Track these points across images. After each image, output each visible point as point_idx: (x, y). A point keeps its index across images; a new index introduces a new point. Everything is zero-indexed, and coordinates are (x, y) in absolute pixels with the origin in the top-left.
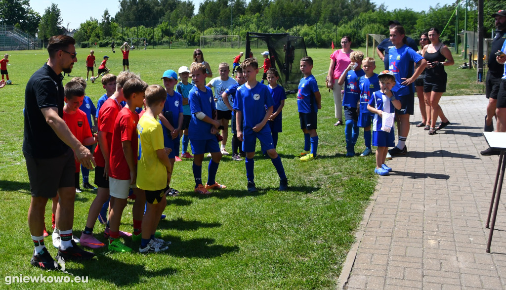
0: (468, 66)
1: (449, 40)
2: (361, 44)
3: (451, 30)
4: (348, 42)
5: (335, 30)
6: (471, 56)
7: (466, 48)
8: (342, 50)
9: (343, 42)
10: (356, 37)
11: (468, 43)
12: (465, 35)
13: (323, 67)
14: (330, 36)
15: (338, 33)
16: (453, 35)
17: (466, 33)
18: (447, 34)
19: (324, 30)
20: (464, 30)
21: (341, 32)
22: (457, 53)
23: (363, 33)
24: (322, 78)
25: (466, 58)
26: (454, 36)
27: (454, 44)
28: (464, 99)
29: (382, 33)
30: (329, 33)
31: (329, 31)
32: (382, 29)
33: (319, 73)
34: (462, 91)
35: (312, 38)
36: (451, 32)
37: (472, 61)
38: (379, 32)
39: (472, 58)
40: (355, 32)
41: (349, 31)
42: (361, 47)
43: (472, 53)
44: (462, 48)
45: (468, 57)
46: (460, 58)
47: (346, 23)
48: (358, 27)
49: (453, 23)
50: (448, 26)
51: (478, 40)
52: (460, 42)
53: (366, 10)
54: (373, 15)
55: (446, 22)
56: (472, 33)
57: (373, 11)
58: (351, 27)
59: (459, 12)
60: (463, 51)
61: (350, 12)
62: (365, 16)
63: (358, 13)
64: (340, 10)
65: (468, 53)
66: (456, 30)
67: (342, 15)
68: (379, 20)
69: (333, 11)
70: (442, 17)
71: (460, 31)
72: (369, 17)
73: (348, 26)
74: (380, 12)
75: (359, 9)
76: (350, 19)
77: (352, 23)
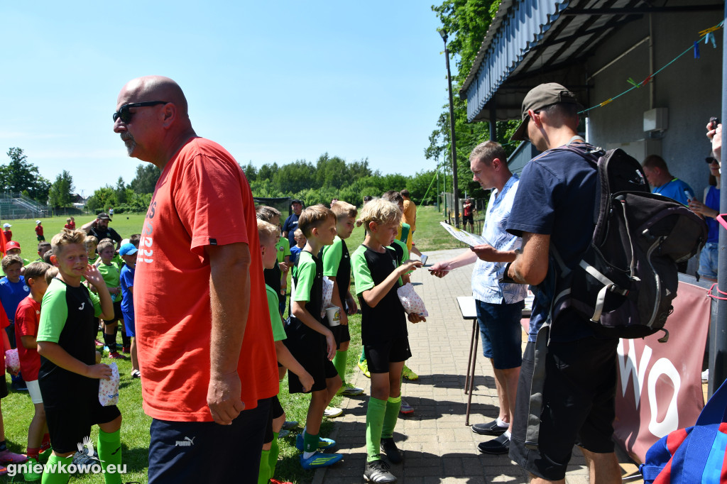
1: (433, 200)
3: (435, 192)
7: (446, 207)
11: (447, 203)
12: (444, 196)
20: (443, 191)
21: (343, 195)
25: (446, 216)
26: (437, 197)
27: (437, 204)
28: (445, 253)
34: (443, 246)
36: (434, 194)
37: (451, 218)
39: (451, 216)
41: (350, 194)
43: (451, 211)
44: (442, 206)
45: (448, 215)
46: (441, 216)
47: (347, 186)
48: (358, 190)
49: (435, 185)
50: (431, 189)
51: (454, 200)
52: (441, 202)
53: (364, 175)
54: (370, 180)
55: (429, 184)
56: (450, 194)
57: (370, 176)
58: (351, 190)
59: (439, 176)
60: (444, 210)
61: (350, 177)
62: (363, 180)
63: (357, 178)
64: (341, 176)
65: (448, 212)
66: (438, 191)
67: (343, 179)
68: (374, 184)
69: (335, 176)
70: (427, 181)
71: (440, 192)
72: (367, 182)
73: (348, 190)
74: (375, 177)
75: (358, 175)
76: (350, 184)
77: (352, 187)
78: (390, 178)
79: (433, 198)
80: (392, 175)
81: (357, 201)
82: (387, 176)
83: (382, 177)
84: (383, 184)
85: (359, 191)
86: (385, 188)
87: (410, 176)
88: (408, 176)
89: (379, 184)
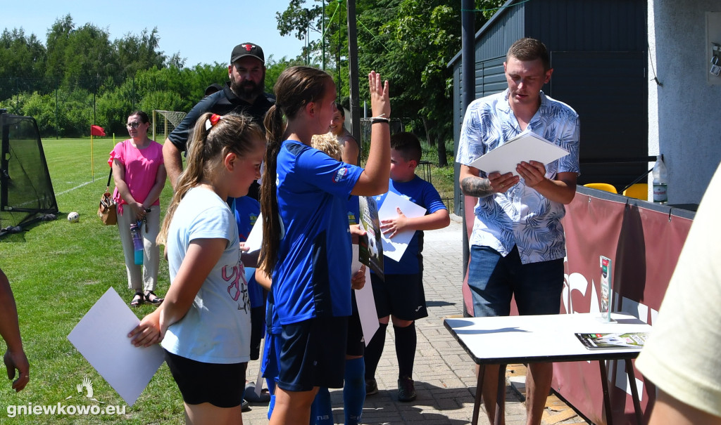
5: (92, 104)
8: (132, 140)
13: (73, 175)
14: (83, 114)
19: (71, 103)
24: (74, 198)
29: (177, 109)
30: (78, 108)
31: (80, 104)
32: (177, 102)
33: (66, 189)
35: (47, 117)
38: (172, 107)
40: (128, 106)
61: (119, 69)
62: (144, 76)
63: (132, 72)
64: (99, 66)
67: (104, 74)
68: (171, 84)
69: (86, 67)
72: (154, 79)
73: (115, 96)
74: (172, 69)
75: (134, 64)
85: (139, 99)
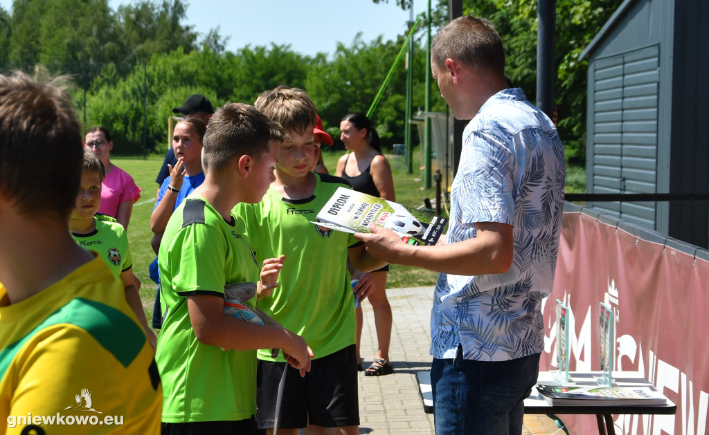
0: (434, 206)
1: (390, 135)
2: (154, 145)
3: (397, 108)
4: (106, 142)
6: (439, 181)
7: (430, 158)
9: (91, 144)
10: (141, 124)
11: (435, 148)
12: (426, 124)
15: (89, 111)
16: (402, 122)
17: (429, 120)
18: (386, 119)
20: (423, 109)
21: (97, 110)
22: (411, 171)
23: (160, 115)
25: (429, 186)
26: (403, 126)
27: (403, 148)
28: (416, 295)
34: (413, 276)
36: (395, 114)
37: (443, 195)
39: (443, 186)
40: (137, 109)
41: (122, 107)
42: (157, 153)
43: (443, 173)
44: (420, 156)
45: (434, 184)
46: (417, 185)
47: (113, 83)
48: (147, 94)
49: (398, 86)
50: (385, 96)
51: (452, 138)
52: (415, 142)
53: (169, 49)
54: (189, 63)
55: (379, 82)
56: (442, 117)
57: (188, 49)
58: (125, 96)
59: (412, 56)
60: (423, 168)
61: (124, 51)
62: (163, 63)
63: (145, 56)
64: (94, 47)
65: (434, 173)
66: (406, 106)
67: (101, 59)
68: (203, 77)
69: (74, 48)
70: (374, 71)
71: (414, 110)
72: (177, 69)
73: (117, 93)
74: (206, 53)
75: (148, 45)
76: (124, 73)
77: (128, 84)
78: (252, 59)
79: (393, 127)
80: (261, 50)
81: (146, 131)
82: (245, 52)
83: (230, 55)
84: (231, 78)
85: (154, 98)
86: (237, 91)
87: (321, 57)
88: (313, 55)
89: (219, 79)
